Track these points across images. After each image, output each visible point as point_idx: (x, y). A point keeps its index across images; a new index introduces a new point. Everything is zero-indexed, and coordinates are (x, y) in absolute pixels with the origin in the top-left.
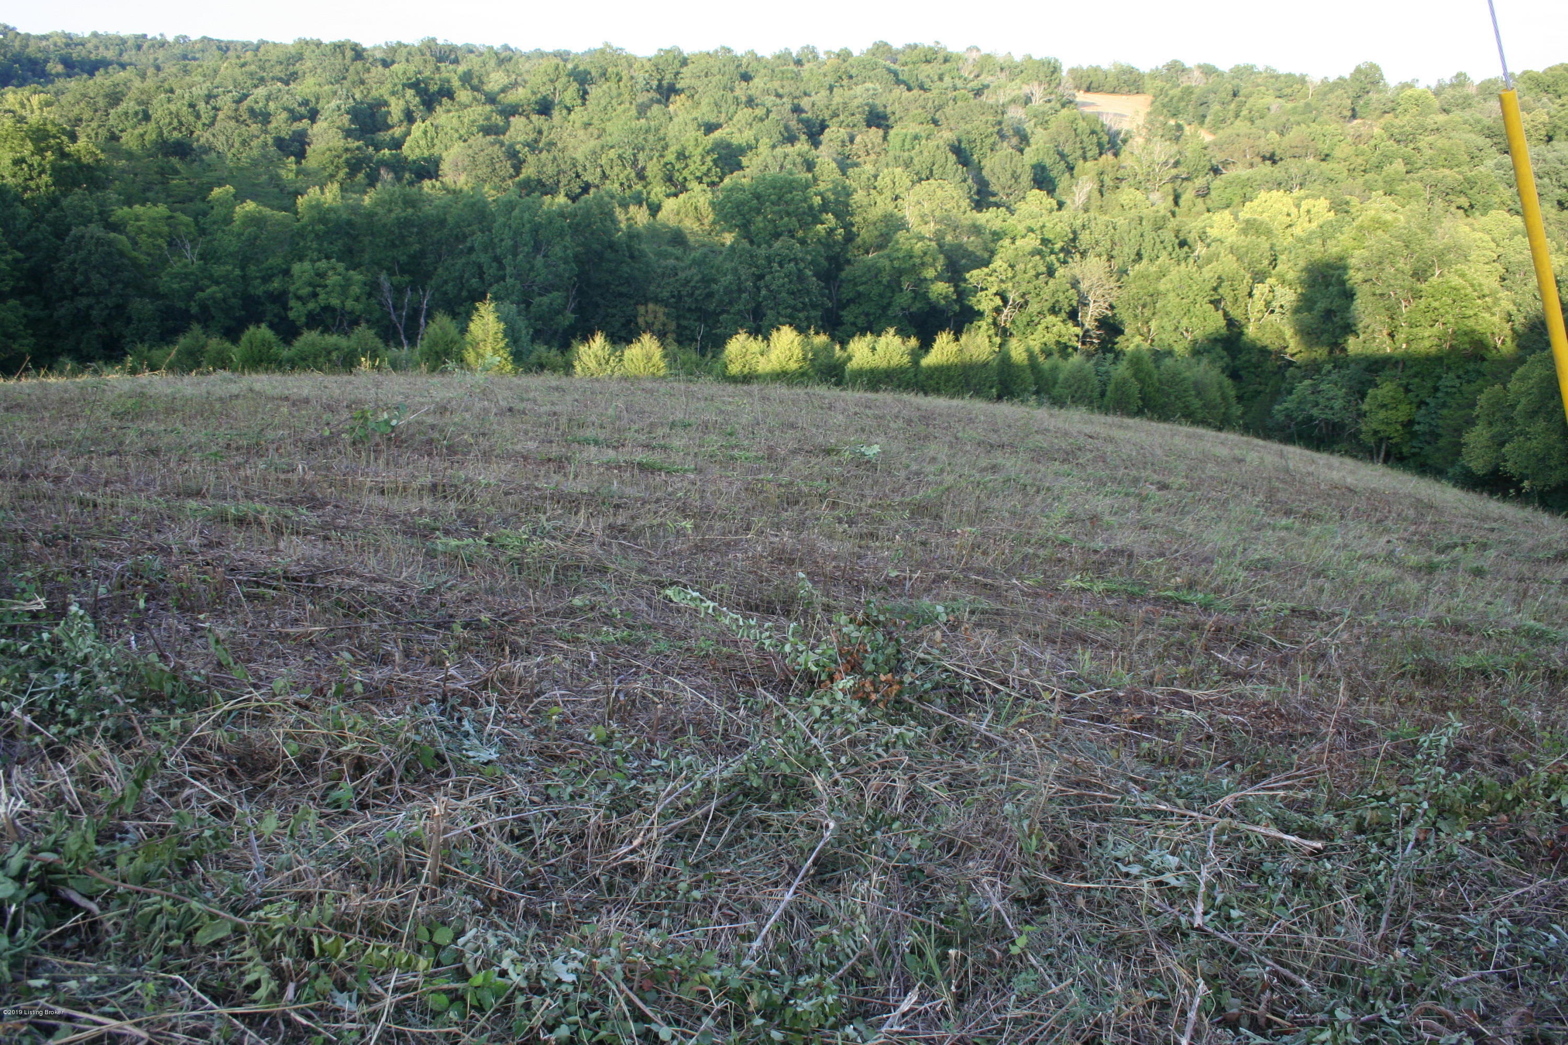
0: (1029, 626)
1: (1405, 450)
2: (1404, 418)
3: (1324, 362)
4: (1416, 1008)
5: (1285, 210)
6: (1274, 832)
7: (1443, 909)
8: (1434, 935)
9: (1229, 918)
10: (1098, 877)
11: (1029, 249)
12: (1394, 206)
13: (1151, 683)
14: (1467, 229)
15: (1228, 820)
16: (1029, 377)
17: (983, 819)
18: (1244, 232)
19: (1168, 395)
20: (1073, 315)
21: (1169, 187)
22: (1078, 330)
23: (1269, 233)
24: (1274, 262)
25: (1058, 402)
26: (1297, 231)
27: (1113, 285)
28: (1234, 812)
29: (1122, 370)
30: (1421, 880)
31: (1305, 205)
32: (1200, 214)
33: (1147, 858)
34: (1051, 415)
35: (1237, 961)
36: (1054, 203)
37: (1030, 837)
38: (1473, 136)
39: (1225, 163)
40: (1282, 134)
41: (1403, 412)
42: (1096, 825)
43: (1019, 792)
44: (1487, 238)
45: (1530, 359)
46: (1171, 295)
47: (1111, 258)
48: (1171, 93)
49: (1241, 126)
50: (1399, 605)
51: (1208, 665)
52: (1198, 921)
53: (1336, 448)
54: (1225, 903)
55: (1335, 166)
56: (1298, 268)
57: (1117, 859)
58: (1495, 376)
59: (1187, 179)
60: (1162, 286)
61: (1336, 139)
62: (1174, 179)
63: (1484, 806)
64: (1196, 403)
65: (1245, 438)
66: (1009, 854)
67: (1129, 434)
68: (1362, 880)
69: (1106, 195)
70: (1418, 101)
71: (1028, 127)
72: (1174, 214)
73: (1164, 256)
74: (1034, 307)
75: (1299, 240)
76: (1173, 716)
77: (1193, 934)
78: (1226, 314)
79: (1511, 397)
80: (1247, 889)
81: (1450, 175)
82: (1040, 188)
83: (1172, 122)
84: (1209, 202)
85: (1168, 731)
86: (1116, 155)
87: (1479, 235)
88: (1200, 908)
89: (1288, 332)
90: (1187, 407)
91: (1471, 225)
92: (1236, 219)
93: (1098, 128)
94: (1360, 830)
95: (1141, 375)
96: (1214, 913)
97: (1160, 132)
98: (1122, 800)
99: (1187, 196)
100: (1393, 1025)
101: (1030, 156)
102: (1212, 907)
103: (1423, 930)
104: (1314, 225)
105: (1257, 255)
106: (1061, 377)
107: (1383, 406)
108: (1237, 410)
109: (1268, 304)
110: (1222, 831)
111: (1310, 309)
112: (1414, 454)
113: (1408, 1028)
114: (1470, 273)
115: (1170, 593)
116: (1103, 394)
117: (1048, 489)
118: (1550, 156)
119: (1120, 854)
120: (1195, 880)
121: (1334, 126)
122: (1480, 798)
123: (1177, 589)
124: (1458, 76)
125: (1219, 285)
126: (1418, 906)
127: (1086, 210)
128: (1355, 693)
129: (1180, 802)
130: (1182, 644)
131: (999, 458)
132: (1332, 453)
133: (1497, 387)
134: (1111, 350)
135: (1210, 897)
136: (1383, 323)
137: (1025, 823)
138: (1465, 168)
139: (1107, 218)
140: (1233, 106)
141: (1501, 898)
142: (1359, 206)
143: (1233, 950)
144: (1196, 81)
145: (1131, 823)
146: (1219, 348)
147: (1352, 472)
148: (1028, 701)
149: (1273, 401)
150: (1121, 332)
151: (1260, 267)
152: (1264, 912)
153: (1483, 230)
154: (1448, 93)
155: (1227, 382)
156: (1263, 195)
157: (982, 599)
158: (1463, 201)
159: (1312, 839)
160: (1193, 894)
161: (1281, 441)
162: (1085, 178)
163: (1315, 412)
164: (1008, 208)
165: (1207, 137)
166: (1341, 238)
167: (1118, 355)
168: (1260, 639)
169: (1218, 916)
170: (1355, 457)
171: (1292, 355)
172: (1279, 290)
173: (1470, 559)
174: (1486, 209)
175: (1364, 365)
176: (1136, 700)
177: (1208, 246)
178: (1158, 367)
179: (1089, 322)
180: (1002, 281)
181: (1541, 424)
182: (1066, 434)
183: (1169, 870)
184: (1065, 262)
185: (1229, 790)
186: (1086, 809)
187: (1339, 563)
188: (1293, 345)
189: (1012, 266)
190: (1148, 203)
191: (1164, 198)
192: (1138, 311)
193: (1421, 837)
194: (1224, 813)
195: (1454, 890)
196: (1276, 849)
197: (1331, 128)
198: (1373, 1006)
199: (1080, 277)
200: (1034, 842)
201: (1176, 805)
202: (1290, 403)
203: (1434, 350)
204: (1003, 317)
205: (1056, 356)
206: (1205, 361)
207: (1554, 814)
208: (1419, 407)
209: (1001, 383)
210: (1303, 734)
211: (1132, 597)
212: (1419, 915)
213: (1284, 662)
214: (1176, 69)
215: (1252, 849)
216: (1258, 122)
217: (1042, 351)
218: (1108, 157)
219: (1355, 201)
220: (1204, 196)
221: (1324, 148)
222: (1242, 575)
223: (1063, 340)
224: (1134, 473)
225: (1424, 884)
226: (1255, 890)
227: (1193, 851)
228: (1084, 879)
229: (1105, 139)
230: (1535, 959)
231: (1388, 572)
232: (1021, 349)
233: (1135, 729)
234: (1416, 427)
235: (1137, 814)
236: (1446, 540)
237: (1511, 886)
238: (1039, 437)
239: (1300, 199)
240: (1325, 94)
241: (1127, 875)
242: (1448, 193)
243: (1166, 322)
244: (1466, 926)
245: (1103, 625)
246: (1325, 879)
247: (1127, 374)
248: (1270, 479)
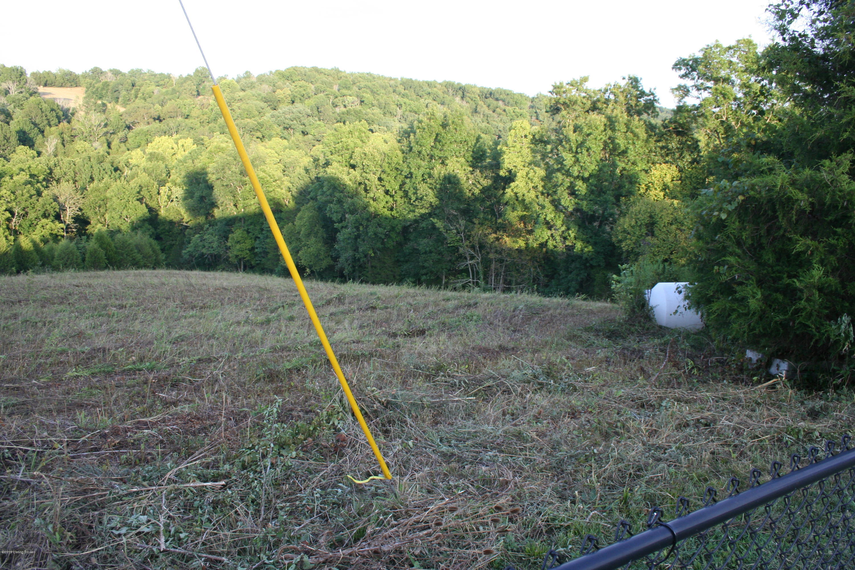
0: (45, 406)
1: (253, 263)
2: (250, 247)
3: (204, 224)
4: (279, 550)
5: (170, 146)
6: (199, 484)
7: (290, 494)
8: (287, 509)
9: (180, 539)
10: (102, 542)
11: (23, 181)
12: (226, 139)
13: (123, 420)
14: (263, 148)
15: (173, 485)
16: (36, 257)
17: (23, 533)
18: (150, 159)
19: (122, 254)
20: (58, 217)
21: (104, 138)
22: (62, 225)
23: (163, 159)
24: (169, 174)
25: (56, 269)
26: (179, 156)
27: (79, 197)
28: (176, 479)
29: (92, 245)
30: (277, 484)
31: (180, 143)
32: (124, 152)
33: (129, 522)
34: (52, 277)
35: (187, 561)
36: (35, 153)
37: (54, 534)
38: (258, 102)
39: (134, 123)
40: (162, 106)
41: (248, 244)
42: (96, 513)
43: (44, 509)
44: (273, 152)
45: (302, 208)
46: (114, 199)
47: (75, 182)
48: (96, 85)
49: (139, 102)
50: (253, 345)
51: (155, 401)
52: (163, 547)
53: (218, 267)
54: (177, 532)
55: (193, 121)
56: (182, 176)
57: (112, 528)
58: (288, 219)
59: (113, 133)
60: (108, 194)
61: (191, 107)
62: (106, 134)
63: (301, 437)
64: (139, 256)
65: (168, 271)
66: (42, 549)
67: (100, 281)
68: (249, 494)
69: (67, 146)
70: (229, 86)
71: (10, 108)
72: (109, 153)
73: (106, 178)
74: (32, 215)
75: (180, 161)
76: (139, 435)
77: (161, 555)
78: (147, 205)
79: (297, 228)
80: (188, 519)
81: (251, 122)
82: (24, 145)
83: (100, 102)
84: (128, 145)
85: (135, 445)
86: (69, 122)
87: (269, 150)
88: (163, 539)
89: (183, 211)
90: (134, 259)
91: (265, 146)
92: (144, 153)
93: (55, 107)
94: (244, 467)
95: (105, 246)
96: (171, 539)
97: (94, 108)
98: (110, 493)
99: (115, 143)
100: (270, 564)
101: (14, 126)
102: (170, 536)
103: (282, 508)
104: (187, 153)
105: (159, 172)
106: (56, 254)
107: (238, 242)
108: (162, 257)
109: (169, 197)
110: (170, 492)
111: (192, 197)
112: (258, 264)
113: (278, 562)
114: (267, 170)
115: (130, 367)
116: (84, 260)
117: (50, 322)
118: (294, 110)
119: (112, 525)
120: (158, 525)
121: (189, 100)
122: (297, 434)
123: (134, 363)
124: (246, 73)
125: (141, 190)
126: (278, 497)
127: (56, 156)
128: (236, 396)
129: (145, 483)
130: (139, 393)
131: (17, 309)
132: (217, 270)
133: (290, 224)
134: (85, 234)
135: (168, 531)
136: (230, 200)
137: (50, 527)
138: (257, 118)
139: (69, 159)
140: (133, 92)
141: (315, 479)
142: (209, 141)
143: (183, 555)
144: (110, 78)
145: (118, 505)
146: (147, 225)
147: (227, 279)
148: (47, 452)
149: (181, 248)
150: (89, 223)
151: (161, 178)
152: (198, 529)
153: (271, 148)
154: (243, 81)
155: (154, 242)
156: (157, 139)
157: (11, 397)
158: (259, 134)
159: (220, 481)
160: (158, 533)
161: (187, 269)
162: (52, 137)
163: (204, 251)
164: (5, 158)
165: (122, 110)
166: (202, 158)
167: (89, 236)
168: (184, 380)
169: (174, 540)
170: (227, 271)
171: (187, 223)
172: (174, 189)
173: (287, 313)
174: (270, 137)
175: (224, 223)
176: (116, 432)
177: (131, 169)
178: (113, 240)
179: (68, 220)
180: (8, 202)
181: (313, 239)
182: (61, 287)
183: (143, 524)
184: (47, 187)
185: (172, 468)
186: (91, 505)
187: (221, 329)
188: (186, 217)
189: (13, 193)
190: (93, 148)
191: (102, 145)
192: (97, 210)
193: (274, 462)
194: (170, 481)
195: (294, 482)
196: (202, 492)
197: (188, 101)
198: (259, 557)
199: (58, 194)
200: (58, 536)
201: (144, 486)
202: (190, 248)
203: (257, 210)
204: (13, 224)
205: (51, 242)
206: (140, 233)
207: (333, 430)
208: (255, 240)
209: (18, 263)
210: (211, 426)
211: (108, 374)
212: (278, 501)
213: (197, 389)
214: (97, 72)
215: (189, 497)
216: (148, 100)
217: (42, 240)
218: (64, 124)
219: (206, 138)
220: (124, 142)
221: (186, 112)
222: (169, 347)
223: (54, 232)
224: (104, 302)
225: (280, 485)
226: (192, 518)
227: (154, 509)
228: (94, 546)
229: (61, 113)
230: (334, 504)
231: (247, 328)
232: (28, 241)
233: (116, 449)
234: (256, 250)
235: (120, 498)
236: (275, 305)
237: (318, 472)
238: (44, 292)
239: (178, 139)
240: (182, 83)
241: (120, 535)
242: (252, 131)
243: (114, 214)
244: (301, 499)
245: (92, 394)
246: (229, 500)
247: (96, 246)
248: (182, 291)
